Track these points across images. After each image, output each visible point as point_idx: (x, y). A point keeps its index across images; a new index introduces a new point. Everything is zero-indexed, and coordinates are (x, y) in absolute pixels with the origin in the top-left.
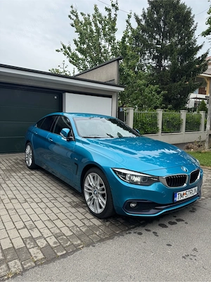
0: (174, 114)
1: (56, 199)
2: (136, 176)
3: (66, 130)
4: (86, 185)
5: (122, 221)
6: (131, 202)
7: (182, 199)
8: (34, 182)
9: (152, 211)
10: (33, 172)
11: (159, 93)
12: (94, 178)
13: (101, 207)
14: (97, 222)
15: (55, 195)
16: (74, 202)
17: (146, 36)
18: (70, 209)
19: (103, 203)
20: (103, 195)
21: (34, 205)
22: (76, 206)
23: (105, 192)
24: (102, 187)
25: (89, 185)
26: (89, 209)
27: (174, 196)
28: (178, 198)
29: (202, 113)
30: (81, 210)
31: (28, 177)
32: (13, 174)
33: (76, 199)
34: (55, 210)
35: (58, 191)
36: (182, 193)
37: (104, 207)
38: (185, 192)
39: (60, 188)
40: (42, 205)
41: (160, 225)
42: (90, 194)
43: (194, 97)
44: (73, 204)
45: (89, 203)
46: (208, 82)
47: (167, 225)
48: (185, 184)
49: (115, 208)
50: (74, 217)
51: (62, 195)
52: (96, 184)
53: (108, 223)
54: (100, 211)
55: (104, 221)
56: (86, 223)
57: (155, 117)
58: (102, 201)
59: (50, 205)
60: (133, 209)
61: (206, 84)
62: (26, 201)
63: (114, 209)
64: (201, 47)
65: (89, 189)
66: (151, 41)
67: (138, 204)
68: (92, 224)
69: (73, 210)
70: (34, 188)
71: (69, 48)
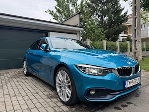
0: (112, 43)
1: (37, 93)
2: (93, 68)
3: (44, 45)
4: (57, 81)
5: (85, 107)
6: (90, 90)
7: (130, 86)
8: (25, 83)
9: (108, 97)
10: (27, 77)
11: (103, 32)
12: (62, 74)
13: (68, 97)
14: (65, 108)
15: (37, 91)
16: (50, 94)
17: (94, 5)
18: (46, 100)
19: (69, 93)
20: (69, 87)
21: (20, 98)
22: (51, 97)
23: (70, 84)
24: (68, 80)
25: (60, 81)
26: (60, 98)
27: (124, 84)
28: (127, 86)
29: (128, 42)
30: (55, 100)
31: (23, 80)
32: (14, 79)
33: (52, 93)
34: (35, 101)
35: (40, 88)
36: (130, 81)
37: (70, 96)
38: (132, 80)
39: (42, 86)
40: (26, 98)
41: (115, 108)
42: (60, 87)
43: (122, 36)
44: (49, 96)
45: (59, 94)
46: (129, 28)
47: (121, 107)
48: (131, 75)
49: (79, 96)
50: (48, 105)
51: (43, 90)
52: (64, 79)
53: (74, 109)
54: (67, 99)
55: (71, 108)
56: (56, 109)
57: (102, 45)
58: (68, 92)
59: (32, 97)
60: (93, 96)
61: (127, 29)
62: (15, 95)
63: (77, 97)
64: (123, 9)
65: (59, 84)
66: (97, 7)
67: (97, 91)
68: (61, 110)
69: (48, 100)
70: (24, 87)
71: (53, 12)
